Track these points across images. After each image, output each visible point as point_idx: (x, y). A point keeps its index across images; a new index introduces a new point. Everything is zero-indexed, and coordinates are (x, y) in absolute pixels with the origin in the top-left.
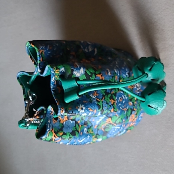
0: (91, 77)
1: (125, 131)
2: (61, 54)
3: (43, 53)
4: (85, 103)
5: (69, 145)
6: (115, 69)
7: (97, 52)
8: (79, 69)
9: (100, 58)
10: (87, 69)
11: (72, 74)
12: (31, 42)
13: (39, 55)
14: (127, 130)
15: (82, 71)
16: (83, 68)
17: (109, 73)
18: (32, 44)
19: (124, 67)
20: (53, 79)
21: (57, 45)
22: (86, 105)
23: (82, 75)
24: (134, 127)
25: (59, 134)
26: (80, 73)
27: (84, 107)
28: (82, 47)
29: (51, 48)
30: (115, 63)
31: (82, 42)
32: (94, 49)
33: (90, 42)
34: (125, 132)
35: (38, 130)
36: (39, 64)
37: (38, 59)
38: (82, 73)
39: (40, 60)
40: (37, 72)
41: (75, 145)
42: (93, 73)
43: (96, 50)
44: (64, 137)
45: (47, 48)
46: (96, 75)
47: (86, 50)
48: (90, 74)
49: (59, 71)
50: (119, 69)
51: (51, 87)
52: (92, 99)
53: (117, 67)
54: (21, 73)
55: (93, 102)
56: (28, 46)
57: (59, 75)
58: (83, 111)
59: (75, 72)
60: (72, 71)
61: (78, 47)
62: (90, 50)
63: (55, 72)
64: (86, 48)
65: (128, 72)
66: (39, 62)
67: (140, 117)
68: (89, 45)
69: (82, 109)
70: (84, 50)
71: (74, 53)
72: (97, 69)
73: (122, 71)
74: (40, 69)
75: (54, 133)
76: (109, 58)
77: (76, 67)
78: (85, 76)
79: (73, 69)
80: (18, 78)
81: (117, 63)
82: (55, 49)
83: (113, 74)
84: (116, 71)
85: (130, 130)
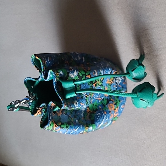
0: (82, 78)
1: (110, 121)
2: (58, 63)
3: (46, 63)
4: (78, 99)
5: (67, 134)
6: (101, 69)
7: (85, 59)
8: (73, 72)
9: (88, 63)
10: (80, 72)
11: (68, 76)
12: (35, 55)
13: (43, 65)
14: (112, 121)
15: (76, 73)
16: (76, 71)
17: (96, 73)
18: (36, 57)
19: (108, 67)
20: (55, 80)
21: (54, 56)
22: (79, 100)
23: (76, 76)
24: (117, 117)
25: (59, 124)
26: (74, 75)
27: (78, 102)
28: (73, 57)
29: (50, 59)
30: (101, 64)
31: (72, 53)
32: (82, 57)
33: (78, 53)
34: (111, 123)
35: (42, 122)
36: (43, 71)
37: (42, 67)
38: (76, 75)
39: (44, 69)
40: (41, 78)
41: (72, 134)
42: (84, 75)
43: (83, 58)
44: (62, 126)
45: (48, 59)
46: (86, 76)
47: (76, 59)
48: (81, 76)
49: (59, 74)
50: (104, 69)
51: (54, 87)
52: (83, 96)
53: (102, 68)
54: (28, 78)
55: (83, 98)
56: (33, 59)
57: (59, 77)
58: (77, 105)
59: (70, 75)
60: (68, 73)
61: (70, 57)
62: (79, 59)
63: (56, 75)
64: (76, 57)
65: (110, 71)
66: (43, 70)
67: (121, 108)
68: (78, 55)
69: (76, 103)
70: (74, 59)
71: (67, 62)
72: (86, 71)
73: (106, 71)
74: (44, 75)
75: (54, 123)
76: (95, 63)
77: (71, 70)
78: (77, 77)
79: (69, 72)
80: (25, 82)
81: (102, 64)
82: (53, 60)
83: (99, 74)
84: (101, 71)
85: (115, 120)
